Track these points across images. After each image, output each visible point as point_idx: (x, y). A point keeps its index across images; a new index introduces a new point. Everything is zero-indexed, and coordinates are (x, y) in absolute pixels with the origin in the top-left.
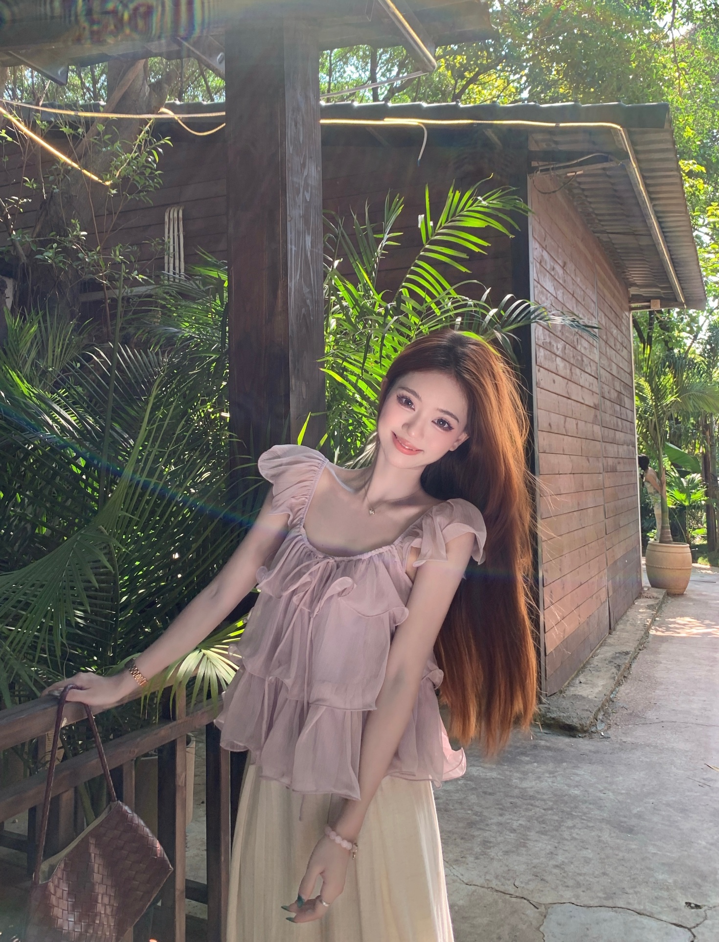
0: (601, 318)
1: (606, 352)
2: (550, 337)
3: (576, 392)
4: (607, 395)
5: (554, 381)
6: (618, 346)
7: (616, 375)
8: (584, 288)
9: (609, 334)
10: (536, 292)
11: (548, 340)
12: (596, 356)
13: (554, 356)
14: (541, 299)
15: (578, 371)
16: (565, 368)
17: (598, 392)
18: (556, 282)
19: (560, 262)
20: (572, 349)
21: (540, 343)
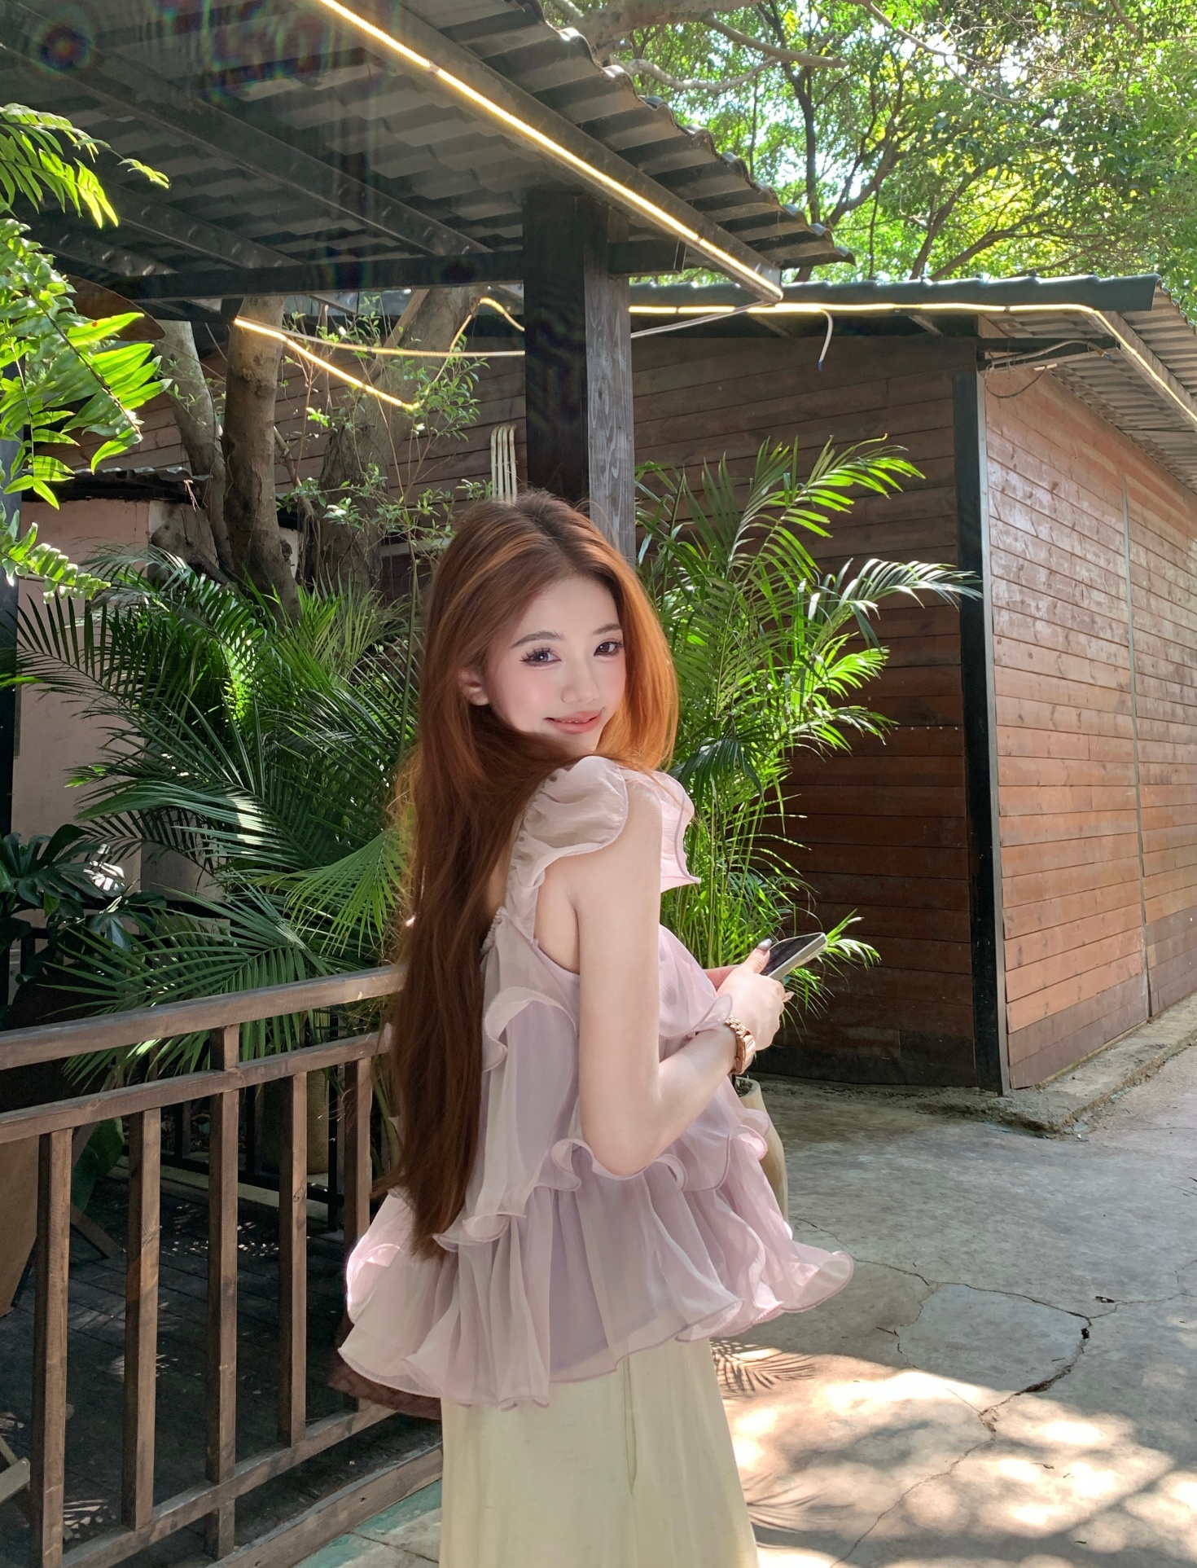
0: (1137, 554)
1: (1149, 605)
2: (1021, 592)
3: (1075, 669)
4: (1149, 670)
5: (1030, 656)
6: (1178, 594)
7: (1172, 639)
8: (1097, 514)
9: (1154, 578)
10: (994, 532)
11: (1018, 598)
12: (1124, 612)
13: (1029, 620)
14: (1004, 543)
15: (1083, 638)
16: (1055, 634)
17: (1128, 666)
18: (1035, 514)
19: (1044, 484)
20: (1070, 607)
21: (1002, 603)
